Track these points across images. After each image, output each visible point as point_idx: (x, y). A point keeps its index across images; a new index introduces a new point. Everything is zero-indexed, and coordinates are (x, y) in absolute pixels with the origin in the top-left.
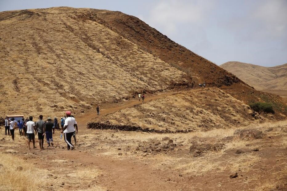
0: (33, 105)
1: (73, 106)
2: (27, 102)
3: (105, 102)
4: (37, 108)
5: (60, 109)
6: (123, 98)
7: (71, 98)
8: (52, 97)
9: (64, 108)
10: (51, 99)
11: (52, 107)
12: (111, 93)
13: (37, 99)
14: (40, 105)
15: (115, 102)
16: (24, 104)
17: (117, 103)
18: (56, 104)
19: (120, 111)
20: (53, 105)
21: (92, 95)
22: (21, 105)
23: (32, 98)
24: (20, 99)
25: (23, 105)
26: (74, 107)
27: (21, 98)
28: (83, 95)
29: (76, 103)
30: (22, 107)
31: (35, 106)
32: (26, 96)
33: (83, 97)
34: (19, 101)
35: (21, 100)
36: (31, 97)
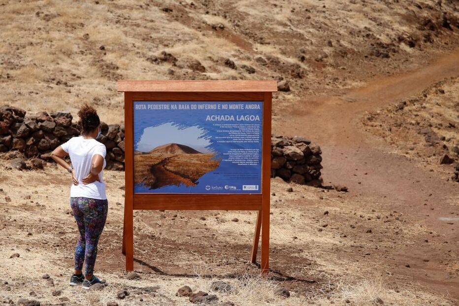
0: (75, 49)
1: (237, 63)
2: (44, 35)
3: (346, 53)
4: (93, 64)
5: (190, 71)
6: (401, 39)
7: (214, 28)
8: (139, 22)
9: (203, 69)
10: (138, 30)
11: (155, 60)
12: (351, 21)
13: (82, 25)
14: (103, 48)
15: (378, 54)
16: (34, 41)
17: (387, 56)
18: (168, 50)
19: (443, 92)
20: (157, 53)
21: (289, 23)
22: (24, 47)
23: (61, 20)
24: (12, 19)
25: (31, 44)
26: (244, 67)
27: (14, 16)
28: (251, 20)
29: (242, 50)
30: (29, 56)
31: (82, 53)
32: (33, 9)
33: (254, 25)
34: (9, 26)
35: (14, 24)
36: (55, 16)
